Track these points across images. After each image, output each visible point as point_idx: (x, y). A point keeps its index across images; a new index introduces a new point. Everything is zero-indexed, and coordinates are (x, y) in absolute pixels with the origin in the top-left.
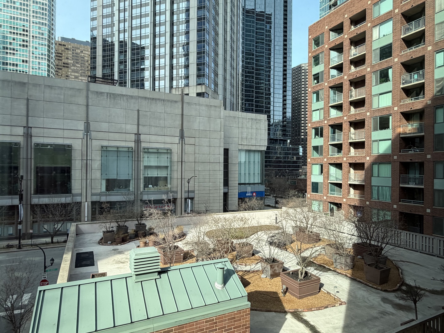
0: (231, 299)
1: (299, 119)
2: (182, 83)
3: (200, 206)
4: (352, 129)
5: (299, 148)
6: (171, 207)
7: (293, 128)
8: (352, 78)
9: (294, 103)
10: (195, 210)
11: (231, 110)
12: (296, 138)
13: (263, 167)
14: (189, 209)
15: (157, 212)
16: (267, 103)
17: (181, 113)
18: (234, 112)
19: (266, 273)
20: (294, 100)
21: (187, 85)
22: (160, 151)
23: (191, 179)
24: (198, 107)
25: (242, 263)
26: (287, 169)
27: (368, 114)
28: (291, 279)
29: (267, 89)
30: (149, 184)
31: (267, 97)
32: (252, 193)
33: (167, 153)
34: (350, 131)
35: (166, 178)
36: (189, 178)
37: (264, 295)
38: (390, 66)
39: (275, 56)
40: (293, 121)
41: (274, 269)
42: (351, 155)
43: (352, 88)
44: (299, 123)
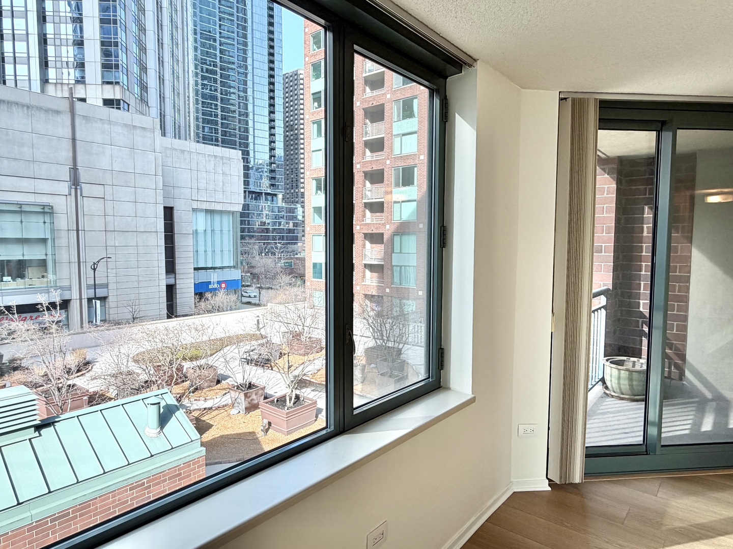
0: (172, 448)
1: (297, 161)
2: (70, 75)
3: (120, 310)
4: (368, 184)
5: (297, 208)
6: (58, 315)
7: (288, 174)
8: (367, 106)
9: (287, 133)
10: (111, 319)
11: (175, 137)
12: (292, 191)
13: (237, 239)
14: (99, 318)
15: (26, 326)
16: (242, 130)
17: (70, 136)
18: (182, 142)
19: (238, 406)
20: (287, 129)
21: (81, 81)
22: (25, 208)
23: (98, 262)
24: (106, 126)
25: (200, 397)
26: (279, 243)
27: (388, 162)
28: (276, 408)
29: (242, 104)
30: (3, 275)
31: (241, 118)
32: (219, 283)
33: (44, 213)
34: (364, 186)
35: (43, 264)
36: (95, 261)
37: (235, 438)
38: (415, 95)
39: (254, 48)
40: (288, 163)
41: (250, 398)
42: (367, 222)
43: (368, 121)
44: (297, 166)
